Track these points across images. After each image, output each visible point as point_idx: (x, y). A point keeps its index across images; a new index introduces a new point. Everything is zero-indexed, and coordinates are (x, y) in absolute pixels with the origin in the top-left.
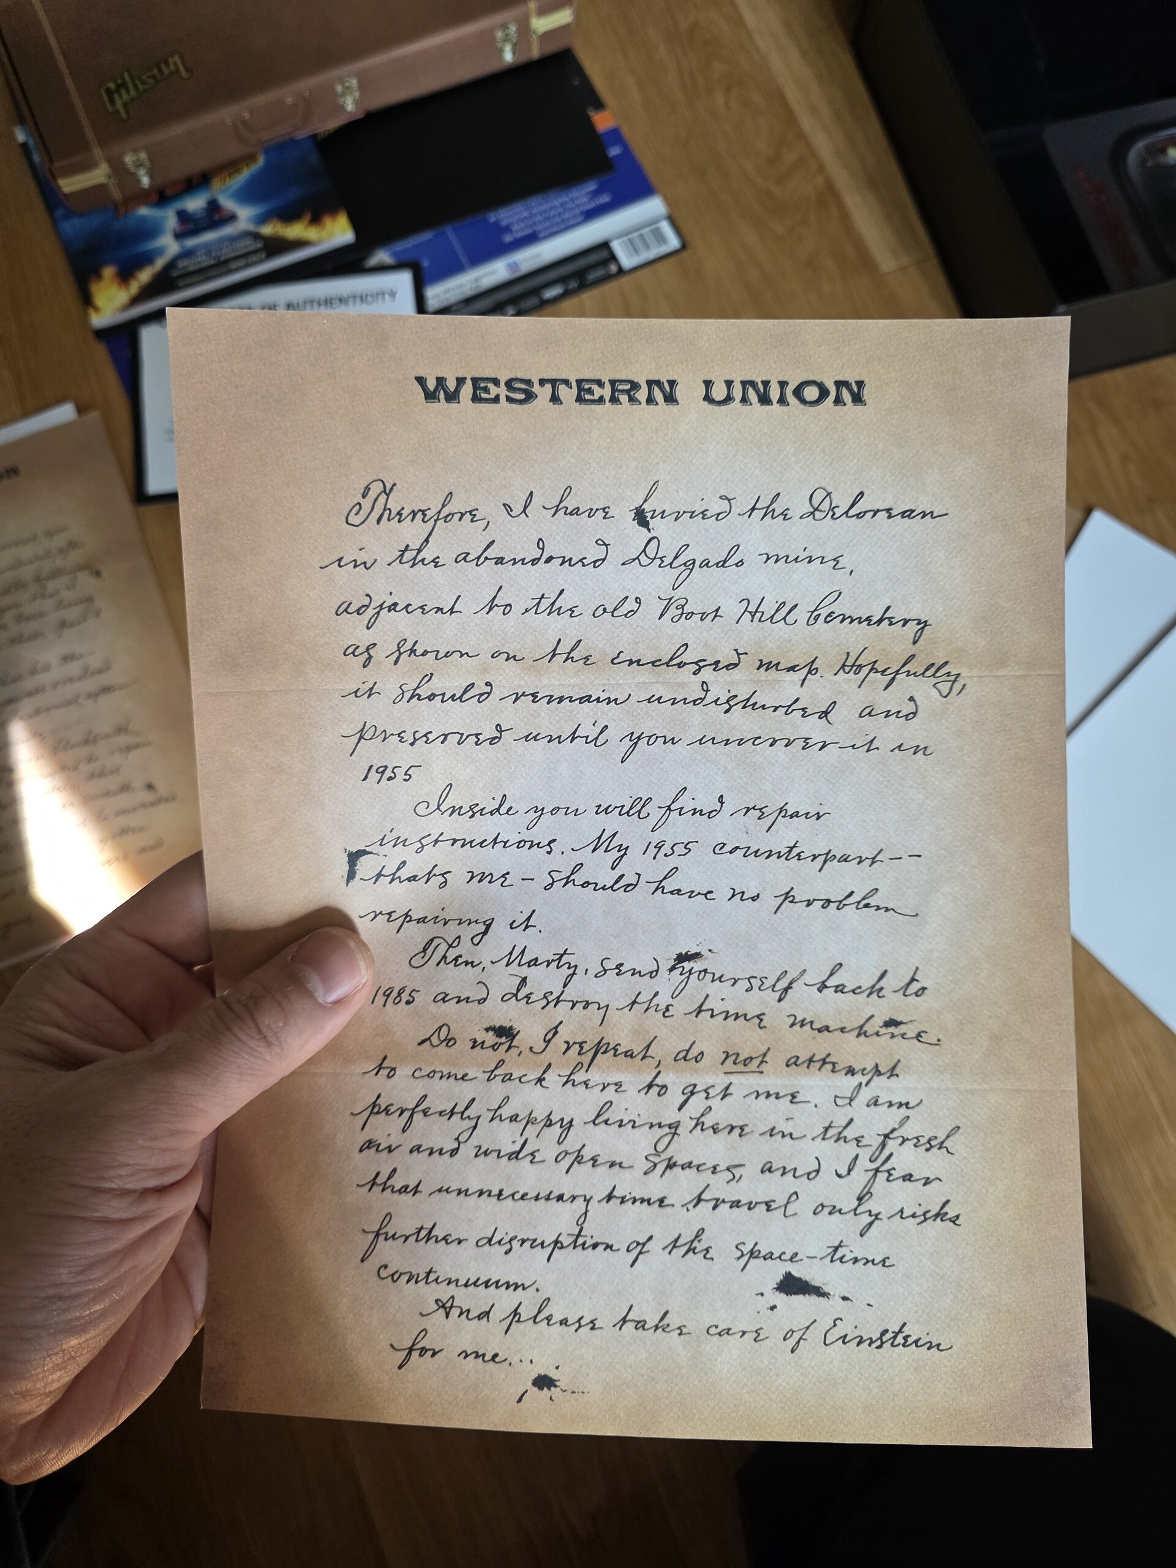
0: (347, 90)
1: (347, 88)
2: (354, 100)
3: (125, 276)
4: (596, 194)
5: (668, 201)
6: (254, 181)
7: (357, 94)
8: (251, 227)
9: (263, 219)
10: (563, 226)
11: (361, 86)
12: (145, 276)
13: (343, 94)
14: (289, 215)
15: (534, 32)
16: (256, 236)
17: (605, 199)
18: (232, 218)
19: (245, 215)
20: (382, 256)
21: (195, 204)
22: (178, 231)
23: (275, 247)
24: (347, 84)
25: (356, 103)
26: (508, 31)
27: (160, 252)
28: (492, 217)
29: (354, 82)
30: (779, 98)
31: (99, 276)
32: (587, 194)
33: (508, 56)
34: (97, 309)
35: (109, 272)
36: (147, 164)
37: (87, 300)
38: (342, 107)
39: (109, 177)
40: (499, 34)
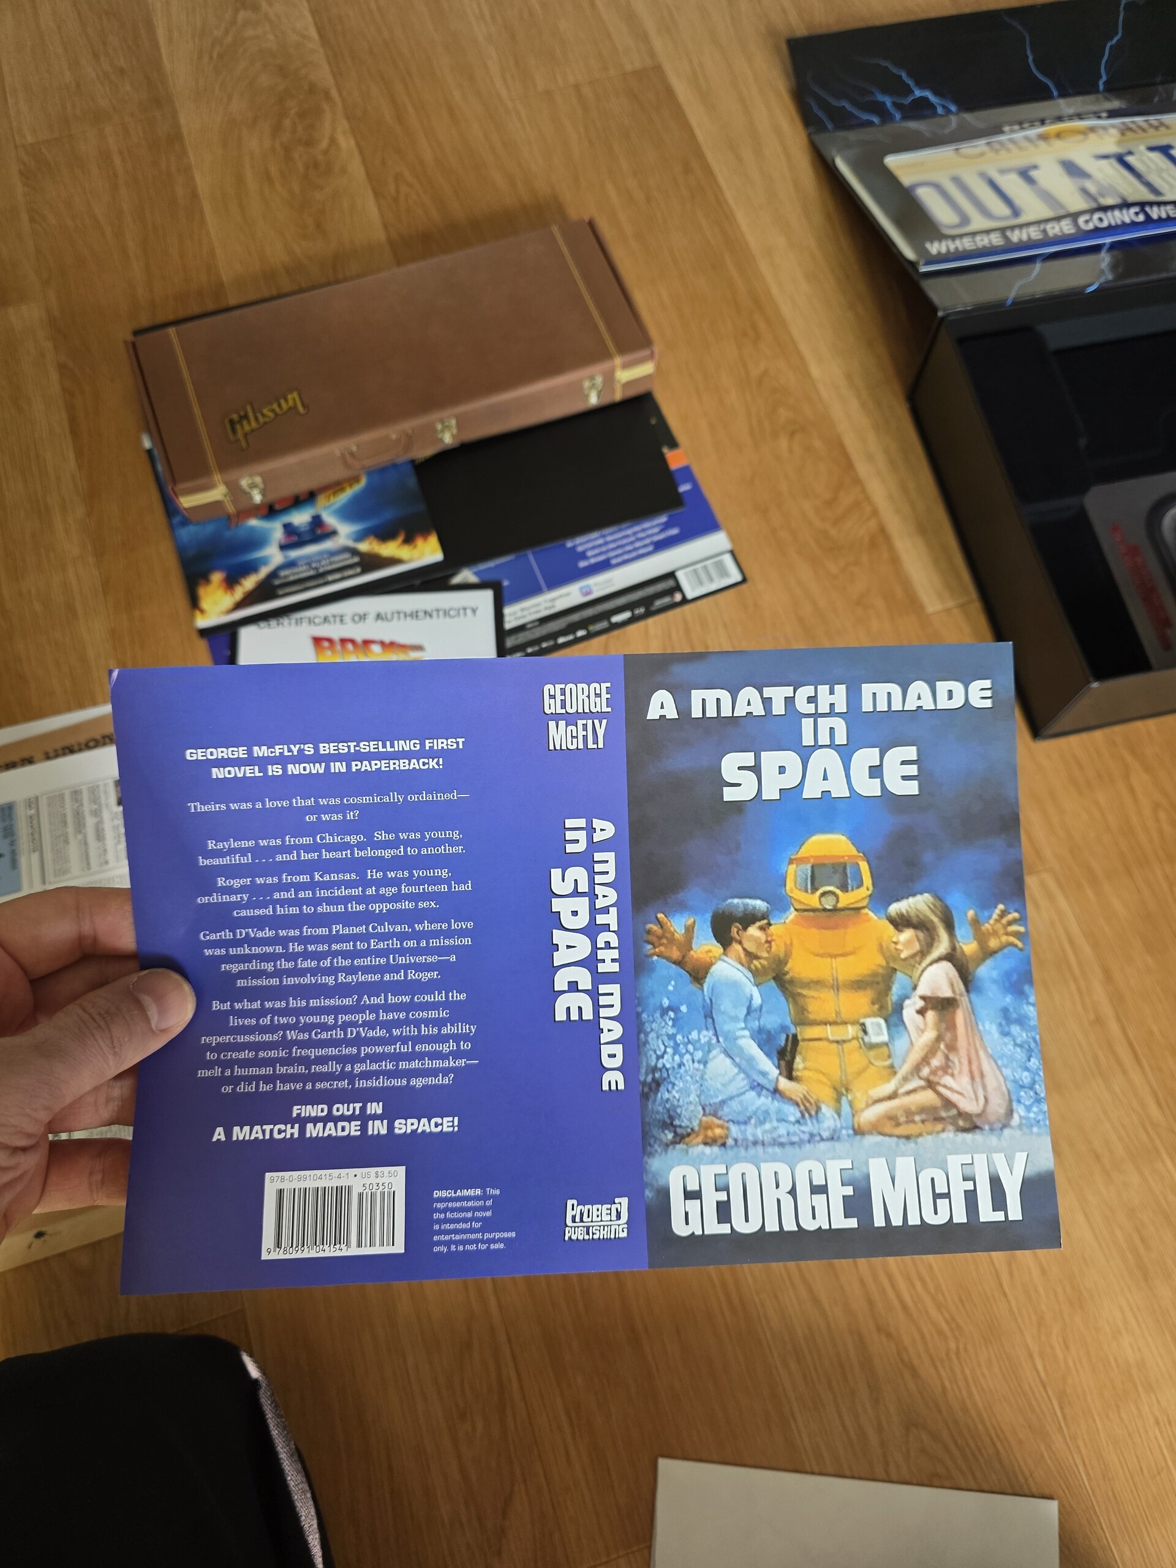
0: (446, 427)
1: (447, 426)
2: (452, 435)
3: (231, 582)
4: (666, 526)
5: (732, 538)
6: (356, 500)
7: (455, 431)
8: (350, 544)
9: (360, 537)
10: (634, 554)
11: (458, 424)
12: (249, 583)
13: (443, 431)
14: (385, 534)
15: (618, 381)
16: (354, 552)
17: (675, 531)
18: (333, 533)
19: (345, 532)
20: (467, 575)
21: (301, 518)
22: (283, 542)
23: (370, 562)
24: (447, 424)
25: (453, 436)
26: (595, 382)
27: (264, 561)
28: (569, 544)
29: (453, 422)
30: (838, 447)
31: (207, 581)
32: (658, 525)
33: (593, 400)
34: (202, 611)
35: (217, 577)
36: (261, 486)
37: (194, 602)
38: (441, 440)
39: (225, 496)
40: (587, 384)
